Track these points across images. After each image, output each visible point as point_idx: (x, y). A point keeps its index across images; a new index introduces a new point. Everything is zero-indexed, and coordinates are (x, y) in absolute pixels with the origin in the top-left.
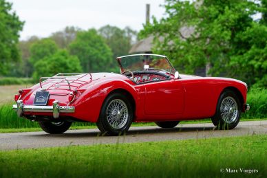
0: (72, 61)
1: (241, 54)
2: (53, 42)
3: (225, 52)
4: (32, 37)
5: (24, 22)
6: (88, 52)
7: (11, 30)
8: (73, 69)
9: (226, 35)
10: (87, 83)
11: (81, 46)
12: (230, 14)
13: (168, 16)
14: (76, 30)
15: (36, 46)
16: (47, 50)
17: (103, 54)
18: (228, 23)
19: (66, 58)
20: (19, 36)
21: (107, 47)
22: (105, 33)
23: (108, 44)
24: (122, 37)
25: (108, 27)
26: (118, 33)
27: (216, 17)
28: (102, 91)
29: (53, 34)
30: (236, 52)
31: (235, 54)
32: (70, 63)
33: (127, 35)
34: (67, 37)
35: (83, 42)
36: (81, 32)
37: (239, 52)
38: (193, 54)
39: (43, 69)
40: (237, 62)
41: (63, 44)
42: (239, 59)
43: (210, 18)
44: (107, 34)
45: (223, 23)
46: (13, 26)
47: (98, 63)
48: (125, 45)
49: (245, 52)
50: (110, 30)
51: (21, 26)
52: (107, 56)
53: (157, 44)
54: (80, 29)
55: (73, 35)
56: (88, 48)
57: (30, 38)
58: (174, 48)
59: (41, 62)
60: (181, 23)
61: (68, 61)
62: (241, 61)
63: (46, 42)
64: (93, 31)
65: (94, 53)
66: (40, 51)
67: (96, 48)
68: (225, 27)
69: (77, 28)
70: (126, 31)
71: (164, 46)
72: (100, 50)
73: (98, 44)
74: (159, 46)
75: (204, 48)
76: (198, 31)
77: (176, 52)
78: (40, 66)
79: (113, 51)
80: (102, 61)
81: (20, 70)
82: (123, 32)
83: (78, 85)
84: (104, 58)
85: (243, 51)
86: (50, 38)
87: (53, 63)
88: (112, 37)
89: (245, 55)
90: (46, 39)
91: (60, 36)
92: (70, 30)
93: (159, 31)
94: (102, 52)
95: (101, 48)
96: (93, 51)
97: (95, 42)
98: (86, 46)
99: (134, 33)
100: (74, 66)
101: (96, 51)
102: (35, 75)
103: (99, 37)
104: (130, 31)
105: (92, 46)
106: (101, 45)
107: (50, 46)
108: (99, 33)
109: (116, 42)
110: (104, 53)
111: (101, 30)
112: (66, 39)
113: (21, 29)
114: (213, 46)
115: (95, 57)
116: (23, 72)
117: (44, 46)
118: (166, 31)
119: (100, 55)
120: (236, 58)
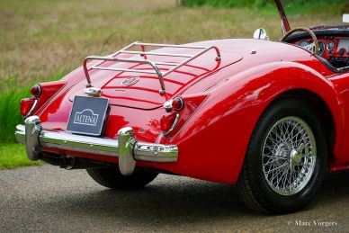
10: (209, 73)
28: (249, 97)
83: (185, 79)
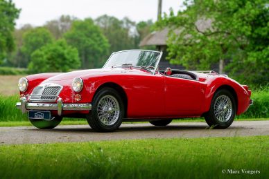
0: (70, 51)
1: (259, 50)
2: (48, 31)
3: (242, 47)
4: (25, 25)
5: (21, 10)
6: (84, 42)
7: (7, 18)
8: (71, 60)
9: (247, 30)
11: (76, 36)
12: (250, 9)
13: (185, 8)
14: (72, 19)
15: (29, 35)
16: (41, 39)
17: (99, 45)
18: (248, 18)
19: (64, 49)
20: (15, 24)
21: (104, 37)
22: (102, 22)
23: (105, 34)
24: (120, 28)
25: (105, 16)
26: (116, 23)
27: (236, 11)
29: (48, 22)
30: (254, 48)
31: (253, 49)
32: (68, 54)
33: (125, 26)
34: (61, 26)
35: (79, 32)
36: (78, 22)
37: (257, 48)
38: (209, 49)
39: (40, 59)
40: (255, 59)
41: (58, 34)
42: (258, 55)
43: (229, 12)
44: (105, 24)
45: (242, 17)
46: (9, 13)
47: (94, 54)
48: (123, 37)
49: (264, 48)
50: (108, 20)
51: (17, 13)
52: (104, 47)
53: (172, 36)
54: (76, 18)
55: (69, 24)
56: (84, 38)
57: (23, 26)
58: (190, 42)
59: (37, 52)
60: (198, 16)
61: (65, 52)
62: (259, 58)
63: (40, 31)
64: (89, 21)
65: (90, 44)
66: (34, 40)
67: (93, 39)
68: (245, 22)
69: (73, 17)
70: (125, 21)
71: (179, 40)
72: (96, 41)
73: (95, 35)
74: (174, 39)
75: (221, 43)
76: (215, 25)
77: (191, 46)
78: (37, 56)
79: (110, 42)
80: (98, 52)
81: (11, 59)
82: (122, 22)
84: (101, 50)
85: (261, 47)
86: (45, 27)
87: (50, 53)
88: (109, 27)
89: (264, 51)
90: (40, 28)
91: (55, 25)
92: (65, 19)
93: (176, 23)
94: (99, 42)
95: (98, 39)
96: (90, 42)
97: (91, 33)
98: (81, 36)
99: (133, 24)
100: (73, 57)
101: (92, 42)
102: (31, 65)
103: (96, 27)
104: (128, 21)
105: (88, 36)
106: (98, 36)
107: (44, 35)
108: (95, 23)
109: (113, 33)
110: (101, 44)
111: (98, 20)
112: (60, 28)
113: (17, 17)
114: (230, 41)
115: (91, 48)
116: (15, 62)
117: (38, 35)
118: (182, 25)
119: (96, 46)
120: (255, 54)
